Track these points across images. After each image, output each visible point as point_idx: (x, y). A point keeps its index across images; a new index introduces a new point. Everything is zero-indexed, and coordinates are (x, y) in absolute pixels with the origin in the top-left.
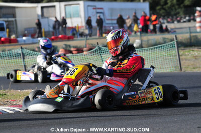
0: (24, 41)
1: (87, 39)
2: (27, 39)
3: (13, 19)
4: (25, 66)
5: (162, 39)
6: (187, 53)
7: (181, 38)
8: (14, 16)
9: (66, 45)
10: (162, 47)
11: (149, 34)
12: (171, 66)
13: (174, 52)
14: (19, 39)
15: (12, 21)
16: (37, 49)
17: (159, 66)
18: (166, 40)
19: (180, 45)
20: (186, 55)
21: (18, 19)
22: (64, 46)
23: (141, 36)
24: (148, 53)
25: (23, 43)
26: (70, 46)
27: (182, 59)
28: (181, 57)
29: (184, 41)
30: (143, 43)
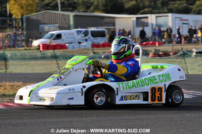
1: (173, 46)
3: (113, 27)
9: (155, 50)
21: (117, 27)
22: (153, 50)
26: (159, 50)
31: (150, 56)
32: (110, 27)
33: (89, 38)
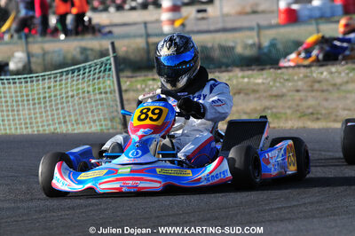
5: (78, 50)
6: (139, 86)
7: (124, 49)
10: (79, 70)
11: (48, 38)
12: (102, 117)
13: (110, 82)
17: (73, 118)
18: (89, 52)
19: (122, 66)
20: (137, 91)
23: (27, 43)
24: (46, 86)
27: (128, 100)
28: (125, 96)
29: (132, 57)
30: (33, 60)
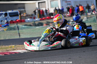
0: (29, 21)
2: (30, 20)
3: (23, 10)
4: (19, 33)
8: (24, 8)
9: (47, 22)
14: (26, 20)
15: (23, 11)
16: (32, 25)
21: (26, 9)
25: (28, 22)
31: (44, 26)
32: (21, 10)
33: (8, 17)
